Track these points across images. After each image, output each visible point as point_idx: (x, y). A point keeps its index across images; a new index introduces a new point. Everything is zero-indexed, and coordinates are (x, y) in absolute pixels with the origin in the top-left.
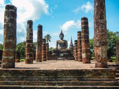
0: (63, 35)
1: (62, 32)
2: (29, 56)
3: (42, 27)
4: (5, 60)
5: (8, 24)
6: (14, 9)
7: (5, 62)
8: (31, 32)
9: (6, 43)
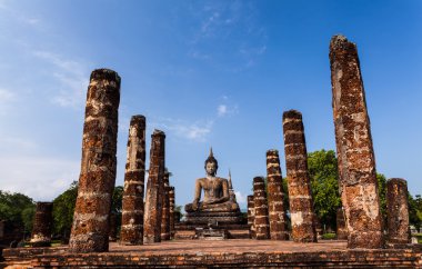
0: (215, 162)
1: (212, 154)
2: (132, 220)
3: (164, 136)
4: (84, 225)
5: (98, 122)
6: (115, 80)
7: (85, 232)
8: (141, 150)
9: (88, 174)
